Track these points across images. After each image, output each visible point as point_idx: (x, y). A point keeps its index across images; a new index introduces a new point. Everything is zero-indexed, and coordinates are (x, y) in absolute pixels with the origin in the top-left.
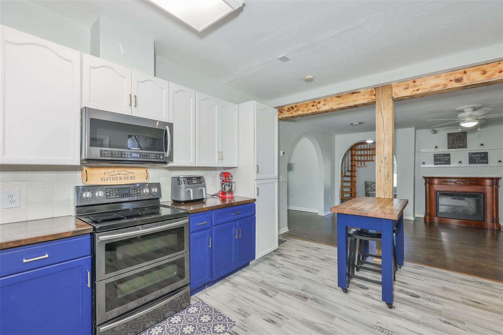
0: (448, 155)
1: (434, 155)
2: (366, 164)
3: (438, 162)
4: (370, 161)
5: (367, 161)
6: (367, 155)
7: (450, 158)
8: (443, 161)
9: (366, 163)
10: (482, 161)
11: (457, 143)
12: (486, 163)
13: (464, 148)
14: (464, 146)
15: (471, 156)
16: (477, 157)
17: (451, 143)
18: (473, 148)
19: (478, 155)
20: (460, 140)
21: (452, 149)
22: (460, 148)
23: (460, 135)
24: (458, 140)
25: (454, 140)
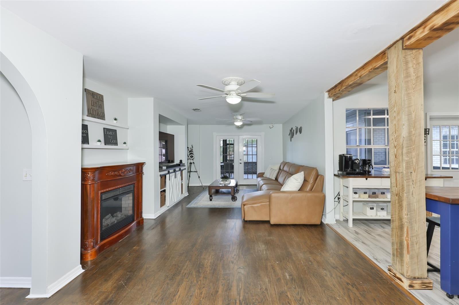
7: (87, 134)
10: (114, 141)
11: (97, 110)
12: (116, 144)
13: (102, 119)
14: (102, 117)
15: (106, 133)
16: (110, 135)
17: (91, 107)
18: (109, 122)
19: (111, 133)
20: (99, 105)
21: (92, 117)
22: (100, 119)
23: (98, 97)
24: (97, 106)
25: (94, 104)
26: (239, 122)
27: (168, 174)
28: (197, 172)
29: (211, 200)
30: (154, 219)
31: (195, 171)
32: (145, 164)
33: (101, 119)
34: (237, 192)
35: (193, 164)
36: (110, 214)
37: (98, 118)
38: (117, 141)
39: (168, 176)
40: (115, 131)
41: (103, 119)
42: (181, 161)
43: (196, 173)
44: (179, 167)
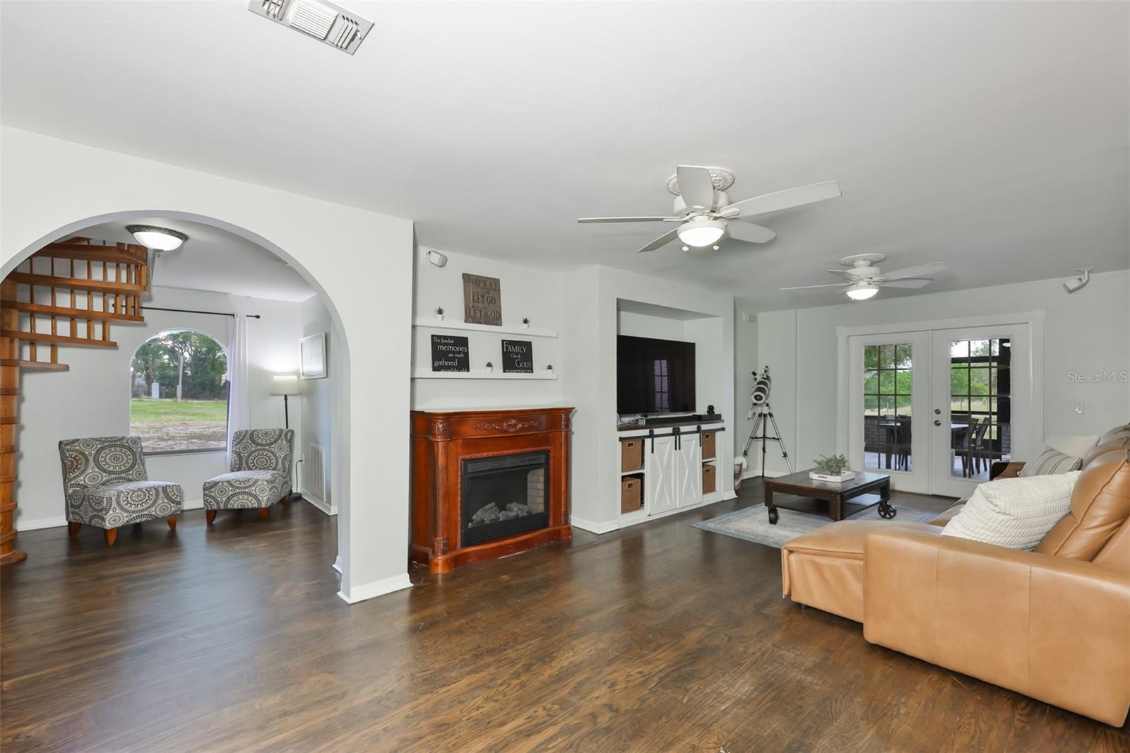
0: (463, 342)
1: (433, 336)
2: (61, 360)
3: (442, 363)
4: (89, 342)
5: (73, 340)
6: (89, 317)
7: (467, 354)
8: (453, 359)
9: (65, 354)
10: (523, 365)
11: (485, 308)
12: (530, 369)
13: (494, 325)
14: (495, 319)
15: (507, 350)
16: (517, 354)
17: (471, 305)
18: (512, 329)
19: (518, 349)
20: (489, 299)
21: (473, 323)
22: (489, 324)
23: (488, 284)
24: (485, 300)
25: (478, 299)
26: (864, 287)
27: (648, 437)
28: (778, 439)
29: (773, 521)
30: (599, 535)
31: (774, 438)
32: (576, 411)
33: (492, 324)
34: (888, 516)
35: (769, 417)
36: (493, 503)
37: (487, 324)
38: (532, 364)
39: (648, 442)
40: (528, 345)
41: (497, 325)
42: (711, 408)
43: (776, 443)
44: (697, 422)
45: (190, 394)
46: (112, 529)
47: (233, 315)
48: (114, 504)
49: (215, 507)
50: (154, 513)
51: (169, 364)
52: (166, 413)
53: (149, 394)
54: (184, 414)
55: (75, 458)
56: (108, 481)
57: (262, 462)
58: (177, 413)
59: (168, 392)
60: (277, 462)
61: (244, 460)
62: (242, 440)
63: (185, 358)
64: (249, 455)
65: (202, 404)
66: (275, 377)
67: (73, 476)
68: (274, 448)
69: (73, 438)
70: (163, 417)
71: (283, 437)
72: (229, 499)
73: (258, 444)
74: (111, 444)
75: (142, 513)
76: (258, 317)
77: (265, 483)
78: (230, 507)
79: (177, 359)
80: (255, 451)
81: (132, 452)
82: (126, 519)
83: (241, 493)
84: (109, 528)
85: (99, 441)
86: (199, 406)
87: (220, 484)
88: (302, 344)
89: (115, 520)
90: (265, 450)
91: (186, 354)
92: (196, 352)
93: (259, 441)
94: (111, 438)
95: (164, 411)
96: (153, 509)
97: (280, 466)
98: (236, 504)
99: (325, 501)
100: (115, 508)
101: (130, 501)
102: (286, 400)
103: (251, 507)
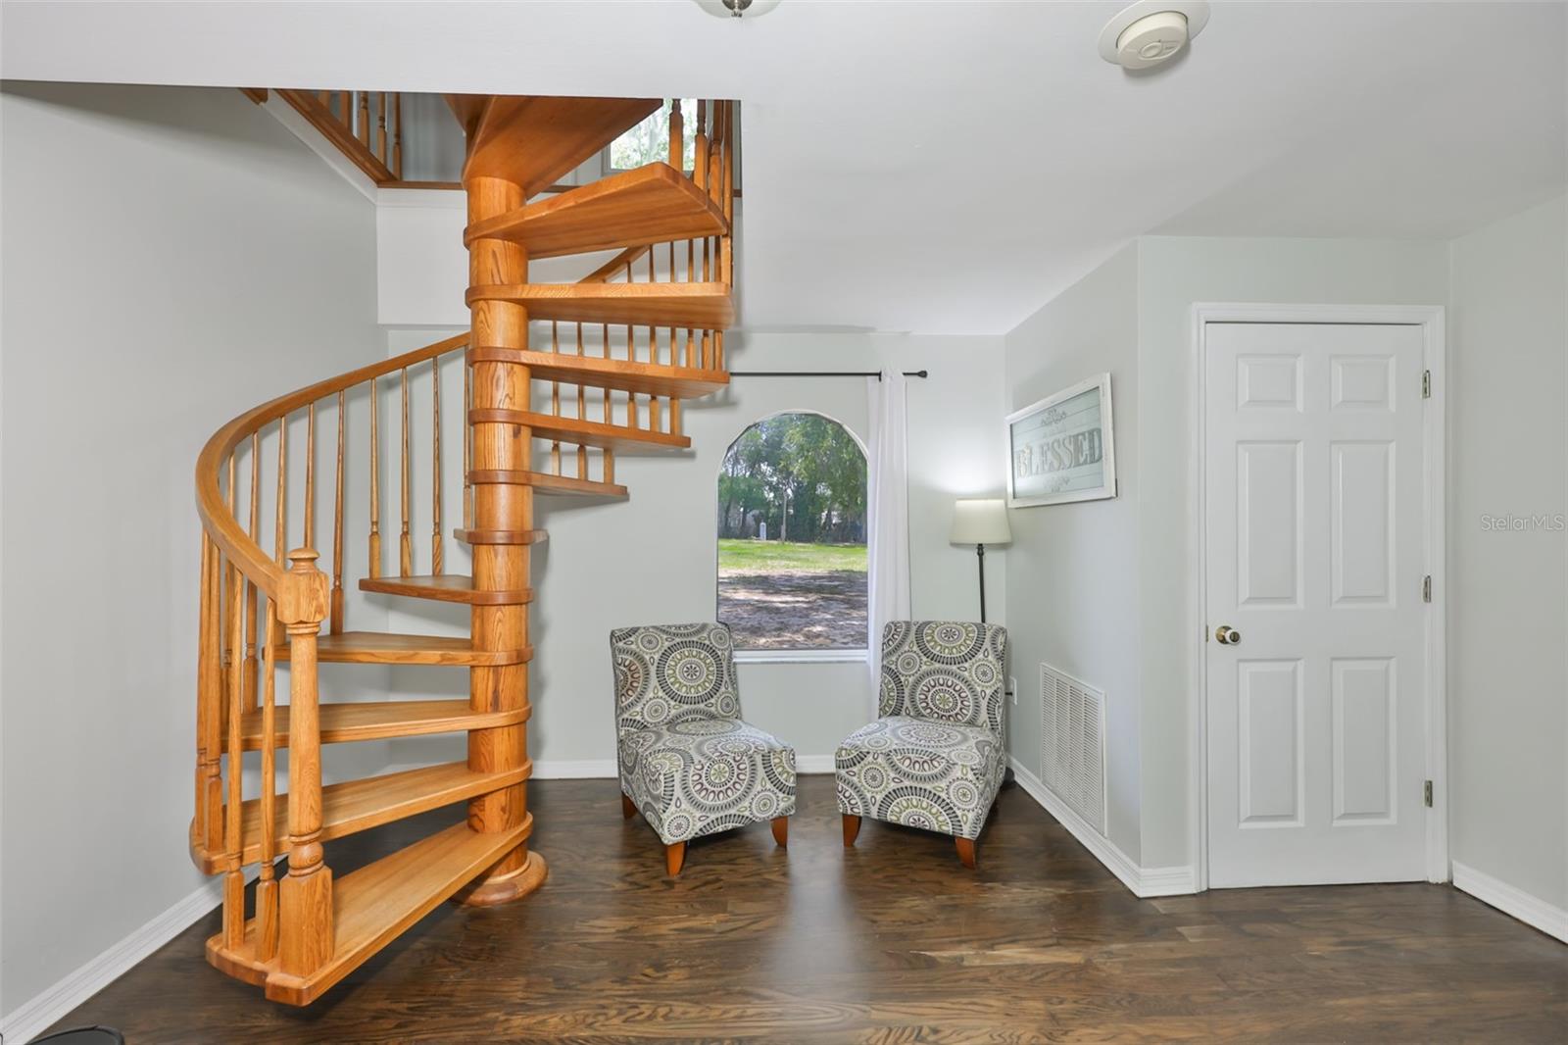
2: (618, 480)
5: (632, 438)
45: (795, 536)
46: (676, 845)
47: (879, 374)
48: (678, 792)
49: (860, 811)
50: (747, 813)
51: (774, 501)
52: (772, 558)
53: (758, 536)
54: (789, 559)
55: (629, 667)
56: (678, 717)
57: (944, 701)
58: (782, 557)
59: (773, 535)
60: (977, 706)
61: (907, 691)
62: (900, 645)
63: (788, 496)
64: (918, 682)
65: (804, 547)
66: (960, 504)
67: (626, 703)
68: (969, 670)
69: (631, 626)
70: (769, 562)
71: (987, 644)
72: (889, 798)
73: (934, 658)
74: (684, 640)
75: (727, 813)
76: (923, 374)
77: (970, 776)
78: (891, 818)
79: (782, 498)
80: (929, 674)
81: (716, 657)
82: (700, 825)
83: (914, 790)
84: (670, 843)
85: (667, 633)
86: (802, 550)
87: (870, 758)
88: (1011, 426)
89: (679, 827)
90: (948, 673)
91: (789, 491)
92: (799, 487)
93: (936, 651)
94: (686, 627)
95: (770, 555)
96: (746, 804)
97: (984, 716)
98: (903, 813)
99: (1106, 835)
100: (678, 799)
101: (706, 785)
102: (981, 555)
103: (937, 829)
